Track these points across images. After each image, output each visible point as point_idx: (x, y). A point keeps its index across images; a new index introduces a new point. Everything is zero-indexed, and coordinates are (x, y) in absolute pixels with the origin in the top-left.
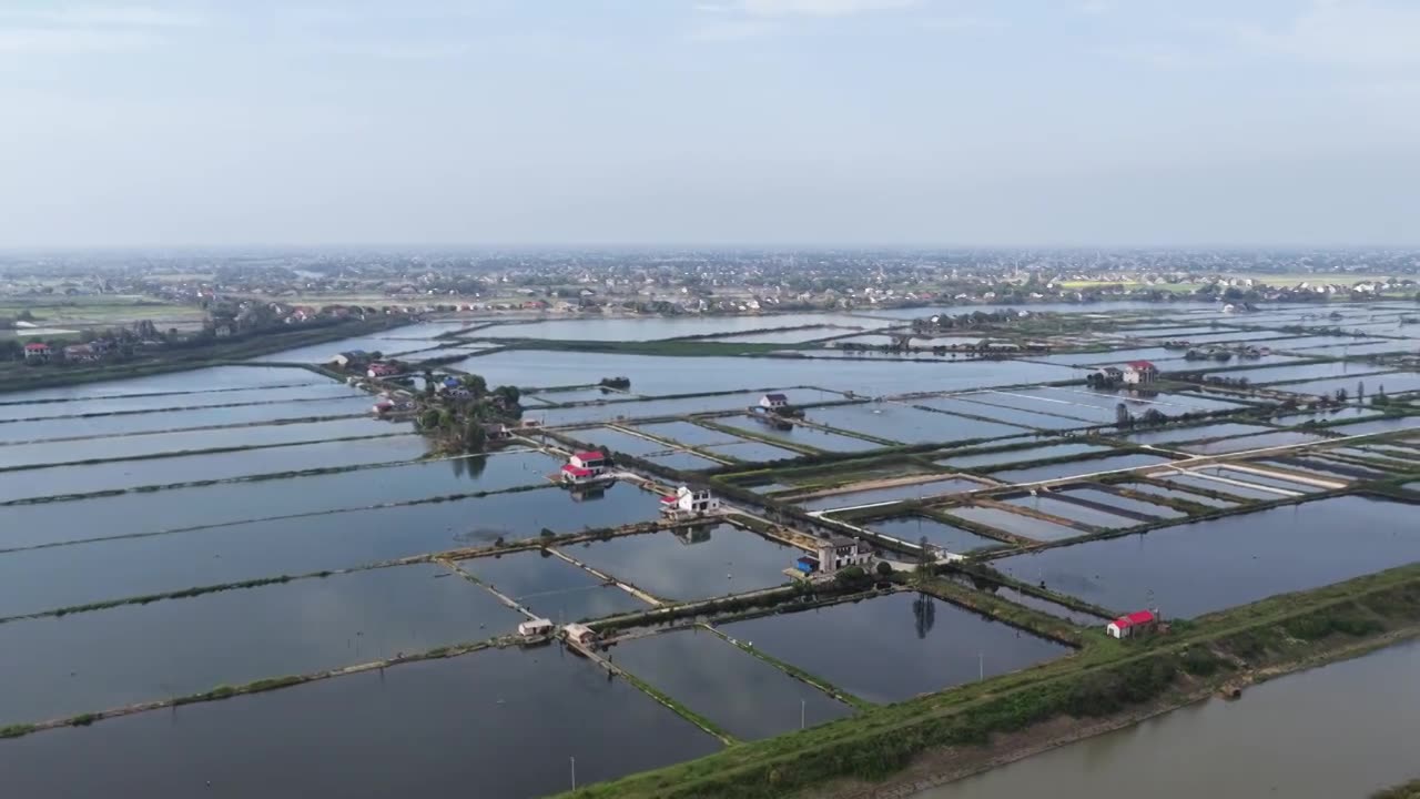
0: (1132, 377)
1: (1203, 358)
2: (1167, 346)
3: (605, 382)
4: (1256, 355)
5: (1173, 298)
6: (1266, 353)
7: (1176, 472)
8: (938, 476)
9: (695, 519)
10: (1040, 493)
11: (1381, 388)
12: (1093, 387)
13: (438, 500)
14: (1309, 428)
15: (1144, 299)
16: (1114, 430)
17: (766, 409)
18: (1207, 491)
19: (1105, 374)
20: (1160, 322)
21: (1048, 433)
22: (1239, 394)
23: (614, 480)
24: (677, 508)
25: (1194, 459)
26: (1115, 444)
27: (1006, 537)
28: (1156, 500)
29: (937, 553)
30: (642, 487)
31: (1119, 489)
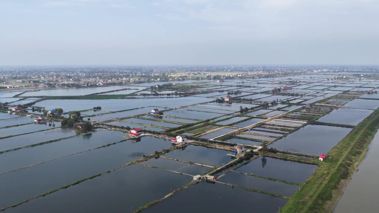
0: (227, 99)
1: (232, 94)
2: (219, 91)
3: (95, 108)
5: (202, 79)
8: (222, 128)
9: (185, 144)
10: (251, 130)
12: (218, 102)
13: (104, 146)
14: (279, 109)
15: (195, 79)
19: (220, 99)
20: (207, 85)
21: (229, 115)
22: (250, 102)
23: (145, 136)
24: (176, 142)
25: (269, 118)
26: (247, 116)
27: (261, 141)
28: (276, 129)
29: (256, 147)
30: (155, 137)
31: (266, 127)
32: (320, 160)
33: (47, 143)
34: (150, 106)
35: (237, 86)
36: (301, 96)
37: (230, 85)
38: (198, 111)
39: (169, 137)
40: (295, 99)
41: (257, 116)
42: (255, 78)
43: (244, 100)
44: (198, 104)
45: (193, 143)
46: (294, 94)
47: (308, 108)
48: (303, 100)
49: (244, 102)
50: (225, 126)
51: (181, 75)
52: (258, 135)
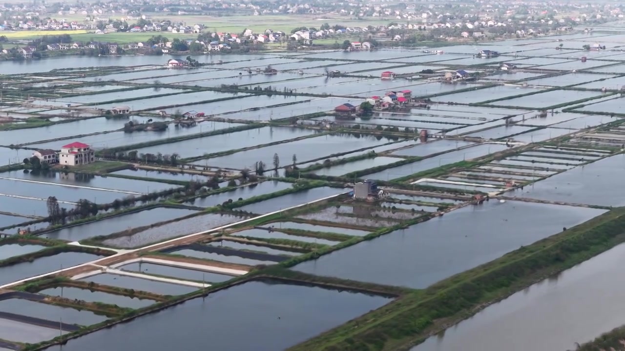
0: (67, 159)
1: (141, 128)
2: (108, 115)
4: (191, 123)
5: (120, 52)
6: (202, 119)
7: (99, 271)
11: (295, 159)
14: (227, 208)
15: (92, 54)
16: (46, 225)
18: (126, 290)
19: (41, 157)
20: (103, 84)
25: (118, 255)
36: (421, 138)
40: (372, 156)
41: (83, 242)
47: (358, 200)
51: (62, 29)
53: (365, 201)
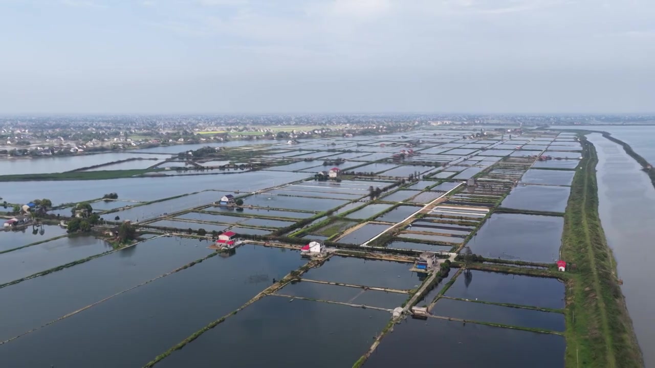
0: (333, 175)
1: (331, 165)
3: (106, 196)
6: (346, 161)
7: (431, 211)
8: (365, 224)
9: (327, 256)
12: (318, 180)
13: (186, 267)
17: (227, 202)
19: (322, 174)
21: (357, 201)
22: (371, 179)
23: (243, 244)
24: (310, 252)
25: (427, 205)
26: (387, 203)
27: (445, 243)
28: (451, 223)
29: (447, 254)
30: (265, 246)
31: (433, 220)
32: (561, 269)
33: (67, 266)
34: (207, 190)
35: (329, 151)
36: (443, 166)
37: (316, 149)
38: (298, 196)
39: (291, 245)
41: (404, 201)
42: (347, 137)
43: (360, 174)
44: (290, 183)
45: (339, 252)
46: (431, 163)
47: (470, 186)
48: (455, 173)
49: (360, 178)
50: (367, 220)
51: (213, 131)
52: (431, 234)
53: (473, 186)
